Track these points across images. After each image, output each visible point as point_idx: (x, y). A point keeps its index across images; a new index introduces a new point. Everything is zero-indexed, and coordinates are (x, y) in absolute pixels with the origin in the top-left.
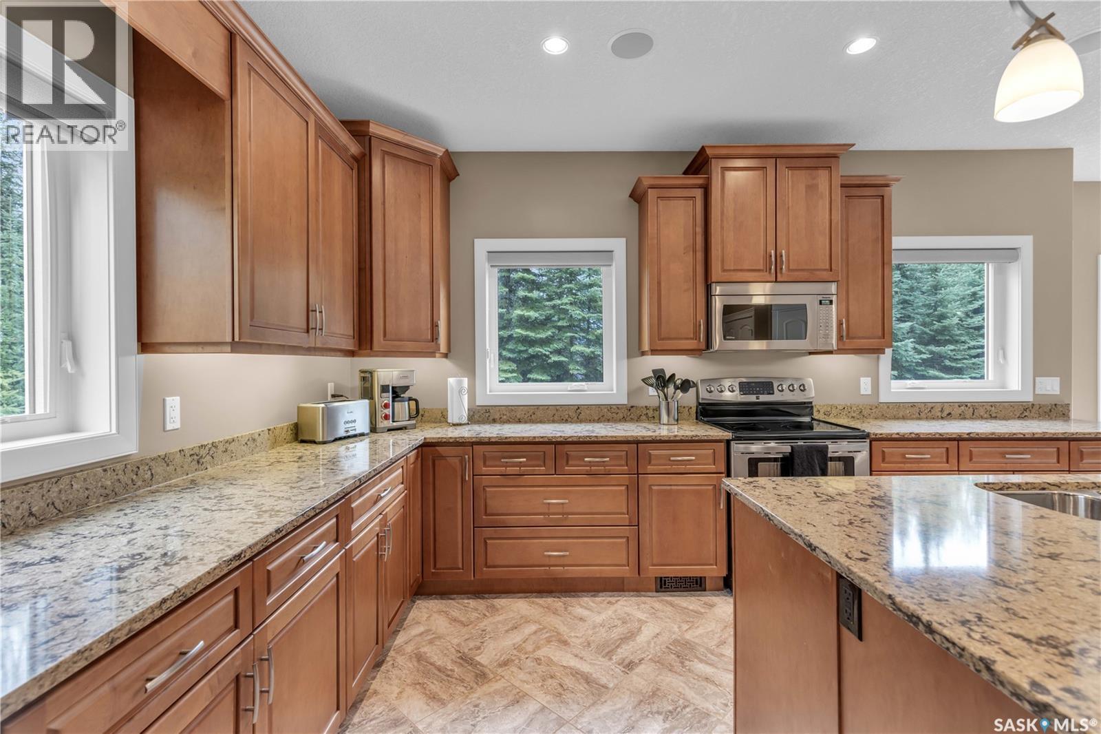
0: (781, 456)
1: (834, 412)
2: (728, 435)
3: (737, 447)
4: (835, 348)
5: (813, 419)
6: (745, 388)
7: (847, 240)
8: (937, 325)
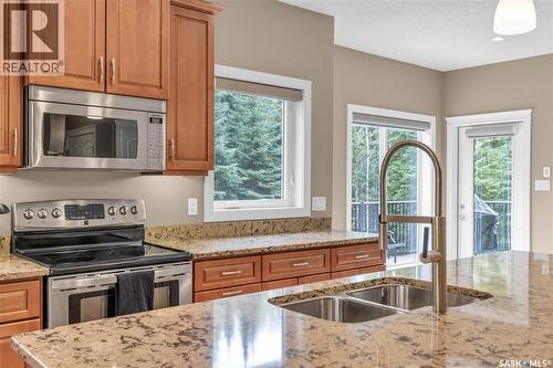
0: (107, 288)
1: (165, 233)
2: (44, 270)
3: (54, 284)
4: (164, 168)
5: (144, 243)
6: (72, 212)
7: (176, 59)
8: (254, 152)
